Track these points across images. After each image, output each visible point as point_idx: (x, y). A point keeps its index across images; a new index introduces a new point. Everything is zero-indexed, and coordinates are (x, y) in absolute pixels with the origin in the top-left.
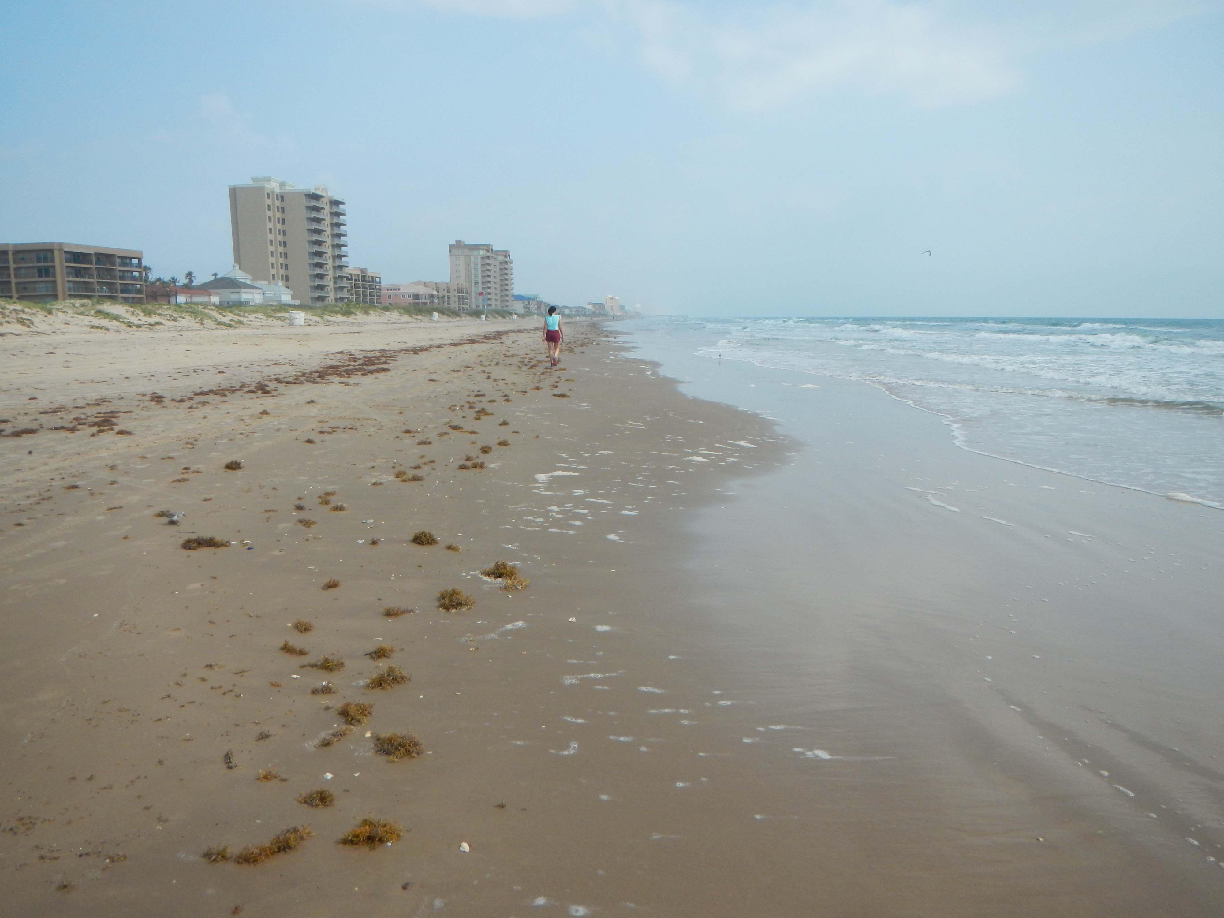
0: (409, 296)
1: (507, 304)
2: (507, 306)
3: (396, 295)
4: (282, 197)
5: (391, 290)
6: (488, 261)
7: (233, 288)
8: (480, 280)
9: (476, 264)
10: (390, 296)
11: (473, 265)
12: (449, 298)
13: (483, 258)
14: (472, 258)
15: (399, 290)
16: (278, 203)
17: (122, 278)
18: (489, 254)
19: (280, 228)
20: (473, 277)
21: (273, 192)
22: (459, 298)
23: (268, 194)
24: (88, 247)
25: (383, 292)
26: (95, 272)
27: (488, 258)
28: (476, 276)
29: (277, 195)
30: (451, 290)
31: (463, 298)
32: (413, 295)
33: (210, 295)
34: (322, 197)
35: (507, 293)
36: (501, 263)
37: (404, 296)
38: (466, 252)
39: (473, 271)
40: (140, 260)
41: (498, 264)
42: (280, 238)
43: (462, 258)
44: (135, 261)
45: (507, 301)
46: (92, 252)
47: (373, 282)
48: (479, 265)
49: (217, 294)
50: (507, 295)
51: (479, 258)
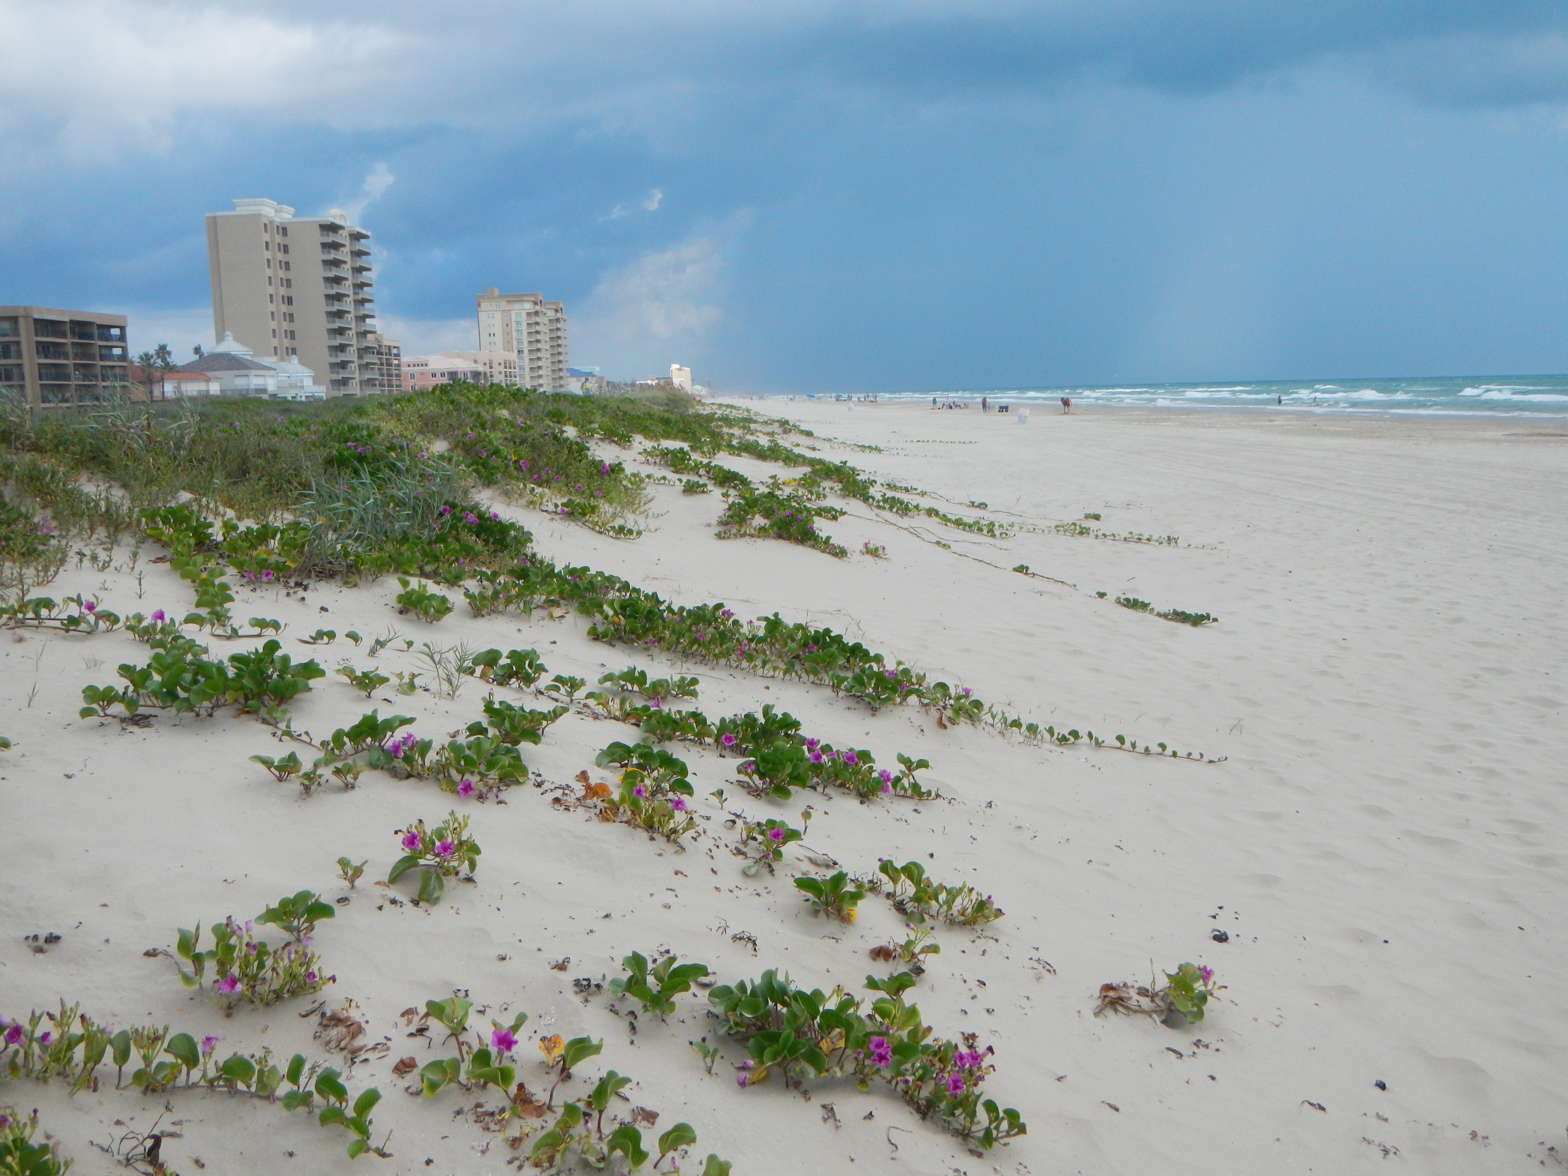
0: (443, 375)
1: (562, 382)
2: (561, 386)
3: (422, 374)
4: (285, 230)
5: (414, 366)
6: (538, 319)
7: (238, 369)
8: (526, 348)
9: (518, 323)
10: (412, 376)
11: (514, 325)
12: (492, 376)
13: (529, 314)
14: (513, 314)
15: (426, 365)
16: (279, 239)
17: (102, 358)
18: (538, 308)
19: (283, 277)
20: (515, 343)
21: (271, 222)
22: (506, 376)
23: (265, 225)
24: (62, 312)
25: (404, 369)
26: (70, 350)
27: (536, 313)
28: (520, 341)
29: (278, 227)
30: (495, 365)
31: (511, 376)
32: (449, 373)
33: (208, 380)
34: (342, 228)
35: (561, 366)
36: (551, 321)
37: (434, 375)
38: (504, 305)
39: (514, 334)
40: (122, 329)
41: (547, 322)
42: (283, 291)
43: (498, 315)
44: (115, 332)
45: (561, 378)
46: (66, 319)
47: (390, 354)
48: (524, 325)
49: (217, 379)
50: (560, 370)
51: (524, 315)
